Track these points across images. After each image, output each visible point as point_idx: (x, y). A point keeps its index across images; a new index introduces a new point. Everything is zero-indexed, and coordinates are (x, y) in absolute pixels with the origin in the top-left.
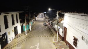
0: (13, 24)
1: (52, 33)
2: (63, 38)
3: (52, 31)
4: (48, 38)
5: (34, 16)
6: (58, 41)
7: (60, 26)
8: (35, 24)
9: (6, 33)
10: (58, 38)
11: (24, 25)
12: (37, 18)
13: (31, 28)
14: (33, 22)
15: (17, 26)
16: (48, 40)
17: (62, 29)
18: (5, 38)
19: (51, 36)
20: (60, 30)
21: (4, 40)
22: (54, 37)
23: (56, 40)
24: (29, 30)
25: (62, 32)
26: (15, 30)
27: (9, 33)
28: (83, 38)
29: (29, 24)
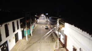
0: (14, 31)
1: (53, 38)
2: (64, 45)
3: (53, 36)
4: (49, 44)
5: (35, 19)
6: (59, 48)
7: (61, 32)
8: (36, 28)
9: (7, 41)
10: (59, 45)
11: (25, 30)
12: (39, 21)
13: (32, 33)
14: (35, 26)
15: (17, 33)
16: (49, 47)
17: (63, 35)
18: (6, 46)
19: (52, 42)
20: (61, 36)
21: (5, 49)
22: (55, 44)
23: (57, 47)
24: (30, 35)
25: (63, 39)
26: (15, 37)
27: (10, 40)
28: (81, 50)
29: (30, 28)
